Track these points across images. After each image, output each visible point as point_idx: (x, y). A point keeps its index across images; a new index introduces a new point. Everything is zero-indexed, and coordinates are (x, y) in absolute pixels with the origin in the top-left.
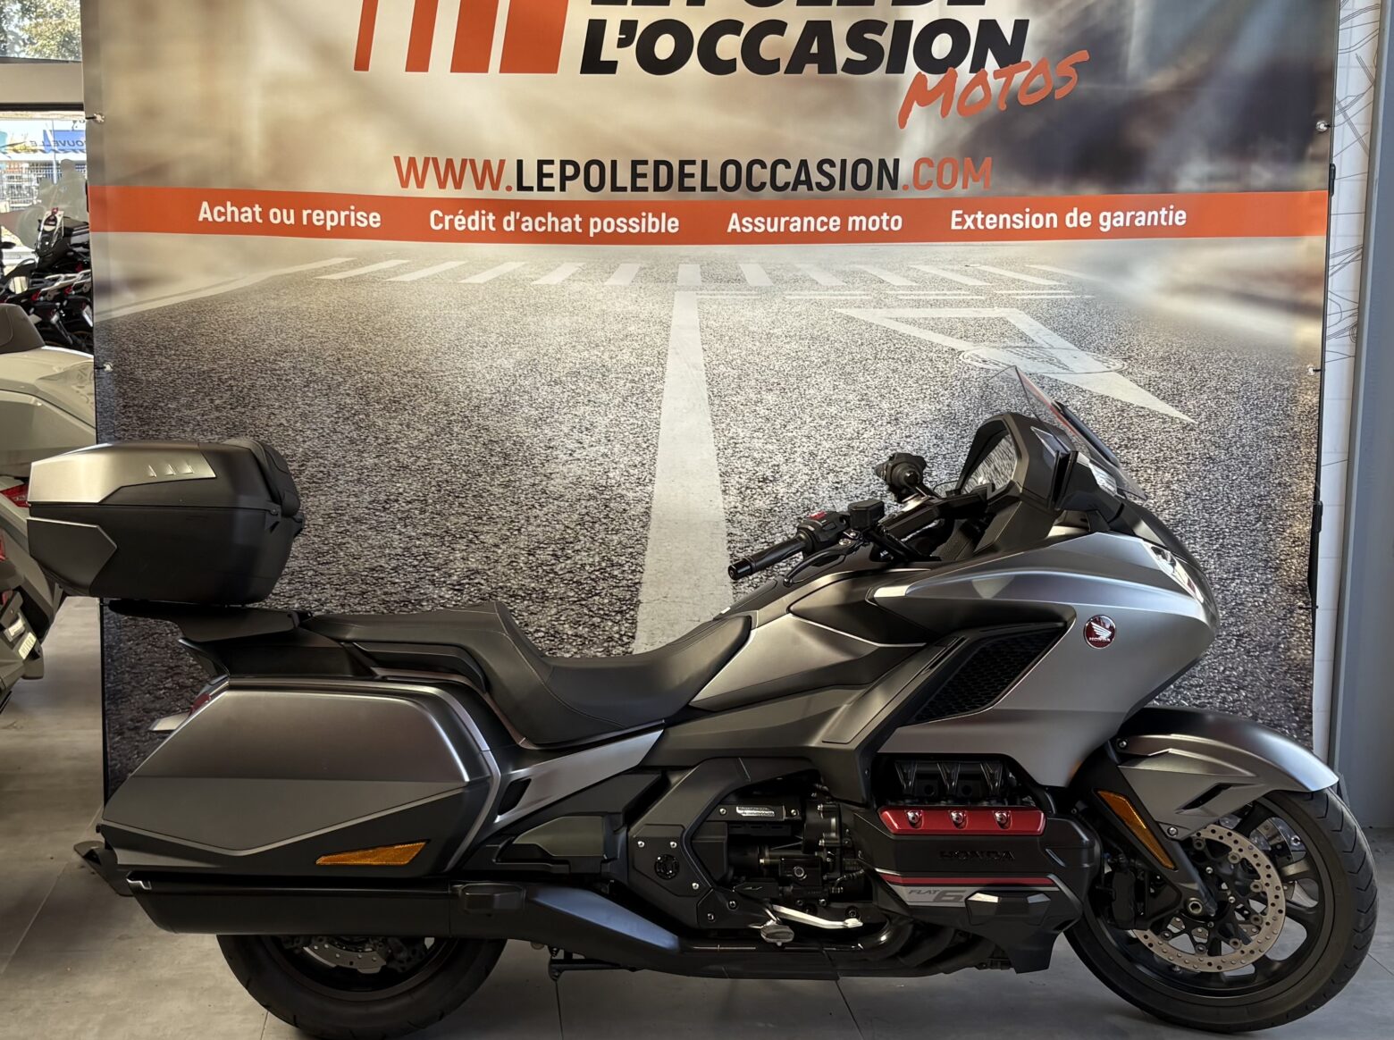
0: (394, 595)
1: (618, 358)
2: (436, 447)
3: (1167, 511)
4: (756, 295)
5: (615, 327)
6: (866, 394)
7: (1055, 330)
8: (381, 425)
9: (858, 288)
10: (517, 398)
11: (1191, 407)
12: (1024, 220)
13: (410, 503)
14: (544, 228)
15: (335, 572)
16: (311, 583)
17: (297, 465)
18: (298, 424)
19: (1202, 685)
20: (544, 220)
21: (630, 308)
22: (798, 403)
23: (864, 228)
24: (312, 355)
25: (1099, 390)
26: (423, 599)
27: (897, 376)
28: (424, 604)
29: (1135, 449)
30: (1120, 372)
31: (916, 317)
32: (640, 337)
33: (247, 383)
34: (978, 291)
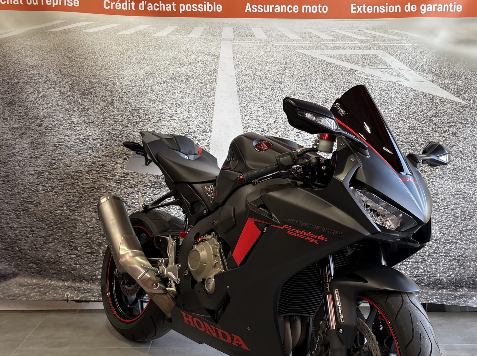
0: (87, 185)
1: (194, 72)
2: (107, 113)
3: (455, 147)
4: (260, 43)
5: (193, 57)
6: (312, 90)
7: (401, 61)
8: (80, 101)
9: (308, 40)
10: (145, 89)
11: (466, 97)
12: (385, 9)
13: (95, 140)
14: (158, 9)
15: (58, 173)
16: (48, 178)
17: (40, 121)
18: (41, 101)
19: (472, 230)
20: (158, 5)
21: (200, 48)
22: (280, 95)
23: (310, 11)
24: (47, 68)
25: (422, 90)
26: (101, 187)
27: (326, 82)
28: (102, 189)
29: (439, 118)
30: (432, 81)
31: (335, 54)
32: (205, 62)
33: (16, 81)
34: (364, 42)
